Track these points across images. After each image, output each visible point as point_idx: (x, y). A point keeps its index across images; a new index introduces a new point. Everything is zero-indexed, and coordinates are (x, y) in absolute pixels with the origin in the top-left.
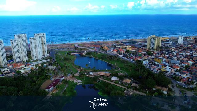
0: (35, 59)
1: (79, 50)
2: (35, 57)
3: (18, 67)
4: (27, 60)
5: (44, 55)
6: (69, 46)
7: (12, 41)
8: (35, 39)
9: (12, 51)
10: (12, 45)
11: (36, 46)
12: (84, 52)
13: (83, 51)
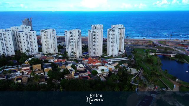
0: (110, 55)
1: (163, 50)
2: (110, 52)
3: (94, 64)
4: (102, 54)
5: (120, 51)
6: (145, 43)
7: (90, 31)
8: (114, 31)
9: (89, 41)
10: (89, 35)
11: (113, 40)
12: (171, 53)
13: (169, 51)
